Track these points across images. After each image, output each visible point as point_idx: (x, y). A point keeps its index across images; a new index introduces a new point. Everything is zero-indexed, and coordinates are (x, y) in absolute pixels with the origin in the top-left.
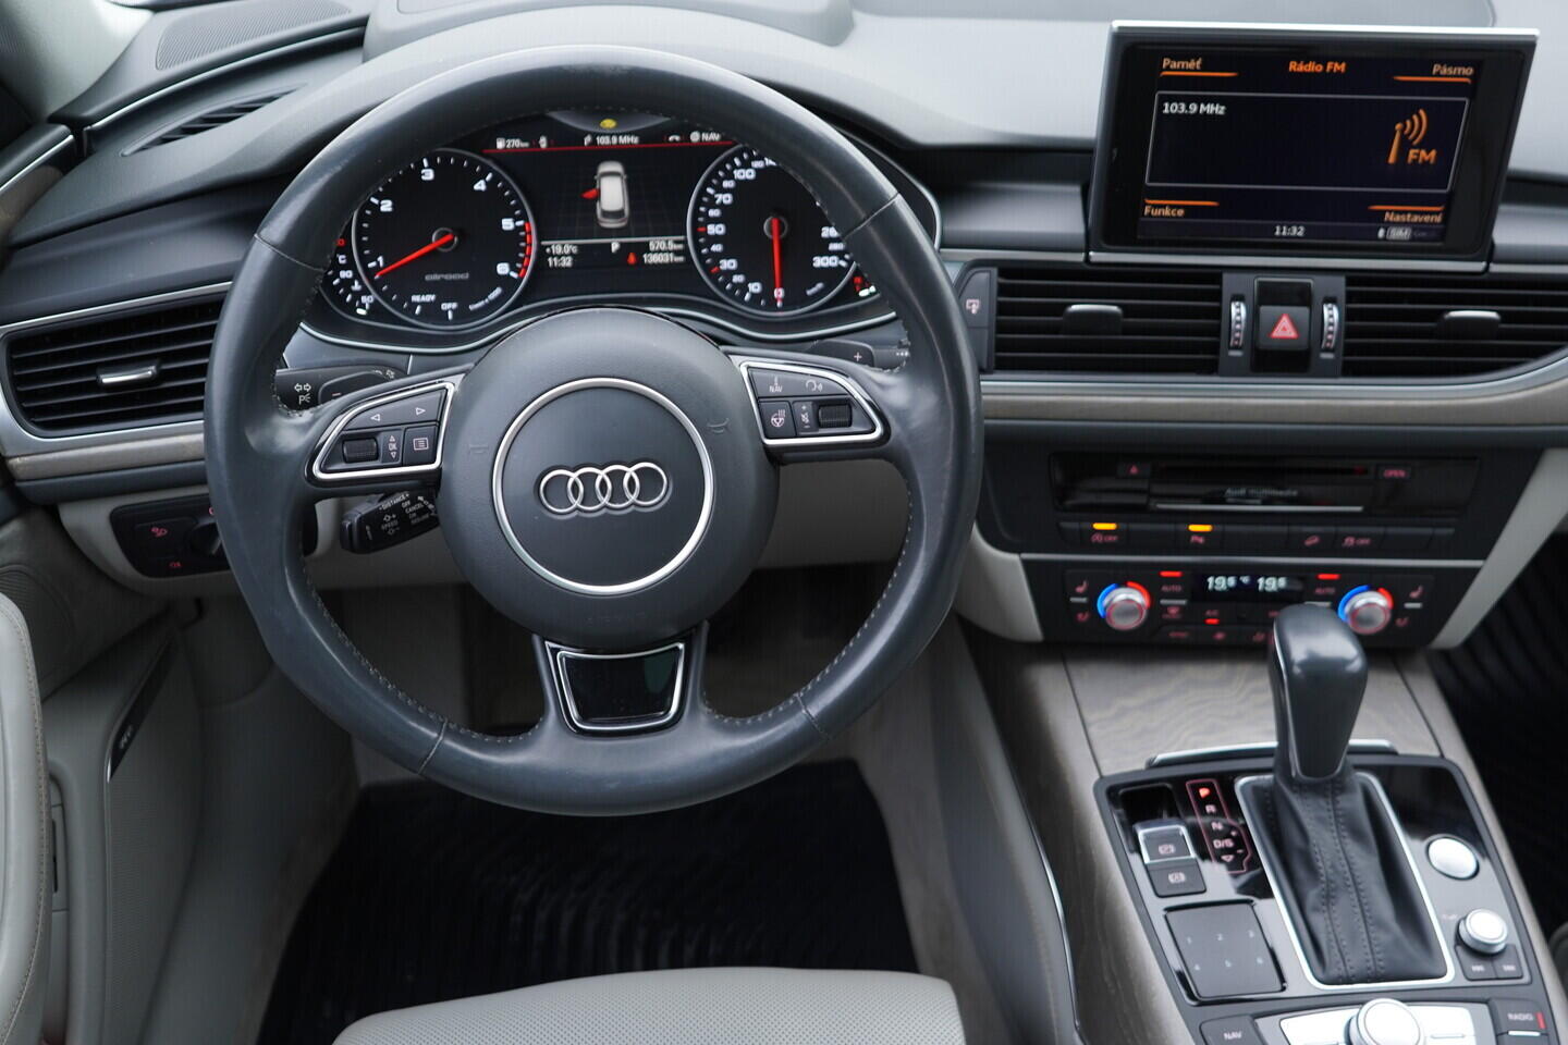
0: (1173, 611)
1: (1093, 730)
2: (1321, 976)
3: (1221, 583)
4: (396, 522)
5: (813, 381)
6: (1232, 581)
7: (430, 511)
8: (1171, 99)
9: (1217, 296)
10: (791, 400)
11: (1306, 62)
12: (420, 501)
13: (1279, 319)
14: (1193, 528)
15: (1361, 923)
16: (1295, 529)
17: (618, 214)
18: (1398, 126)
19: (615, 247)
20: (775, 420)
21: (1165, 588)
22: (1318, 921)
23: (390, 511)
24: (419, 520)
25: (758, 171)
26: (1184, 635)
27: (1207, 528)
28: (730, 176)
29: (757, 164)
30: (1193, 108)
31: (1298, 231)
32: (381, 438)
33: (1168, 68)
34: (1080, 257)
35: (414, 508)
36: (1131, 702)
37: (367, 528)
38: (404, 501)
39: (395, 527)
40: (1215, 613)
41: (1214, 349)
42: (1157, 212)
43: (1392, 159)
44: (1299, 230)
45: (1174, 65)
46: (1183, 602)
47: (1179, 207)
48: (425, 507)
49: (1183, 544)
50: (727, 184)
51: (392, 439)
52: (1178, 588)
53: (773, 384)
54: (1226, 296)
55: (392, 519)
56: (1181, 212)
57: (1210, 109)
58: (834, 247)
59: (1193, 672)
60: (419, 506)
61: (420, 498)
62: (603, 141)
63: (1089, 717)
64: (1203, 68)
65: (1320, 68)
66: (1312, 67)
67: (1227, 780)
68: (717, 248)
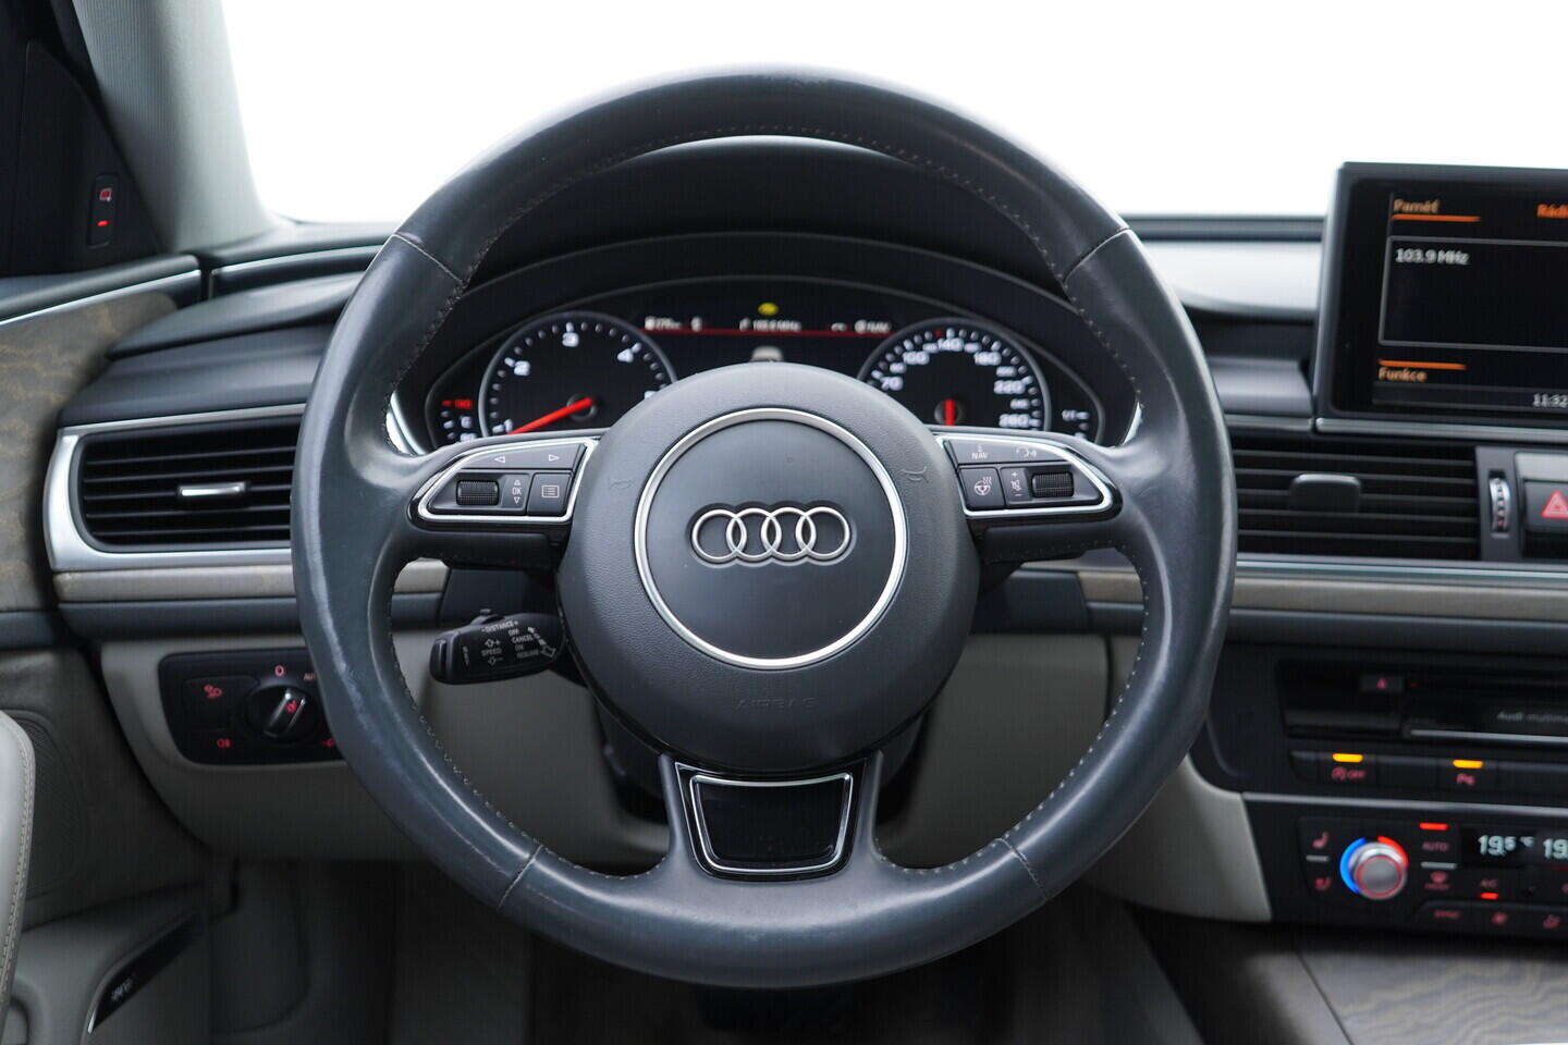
0: (1439, 878)
1: (1348, 1024)
3: (1496, 845)
4: (499, 651)
5: (1025, 448)
6: (1510, 843)
7: (540, 648)
8: (1406, 246)
9: (1472, 472)
10: (999, 466)
11: (1557, 206)
12: (529, 633)
13: (1551, 497)
14: (1460, 764)
20: (979, 487)
21: (1426, 846)
23: (494, 636)
24: (526, 655)
25: (932, 356)
26: (1453, 915)
27: (1476, 764)
28: (899, 359)
29: (930, 348)
30: (1431, 256)
31: (1560, 400)
32: (503, 482)
33: (1401, 212)
34: (1306, 426)
35: (522, 639)
36: (1392, 996)
37: (465, 649)
38: (512, 629)
39: (497, 656)
40: (1492, 884)
41: (1475, 531)
42: (1393, 376)
44: (1562, 400)
45: (1408, 207)
46: (1451, 866)
47: (1419, 370)
48: (536, 640)
49: (1443, 785)
50: (896, 368)
51: (517, 483)
52: (1443, 847)
53: (976, 451)
54: (1483, 473)
55: (495, 646)
56: (1421, 376)
57: (1451, 257)
59: (1465, 968)
60: (529, 638)
61: (531, 630)
62: (761, 325)
63: (1343, 1011)
64: (1441, 211)
66: (1564, 212)
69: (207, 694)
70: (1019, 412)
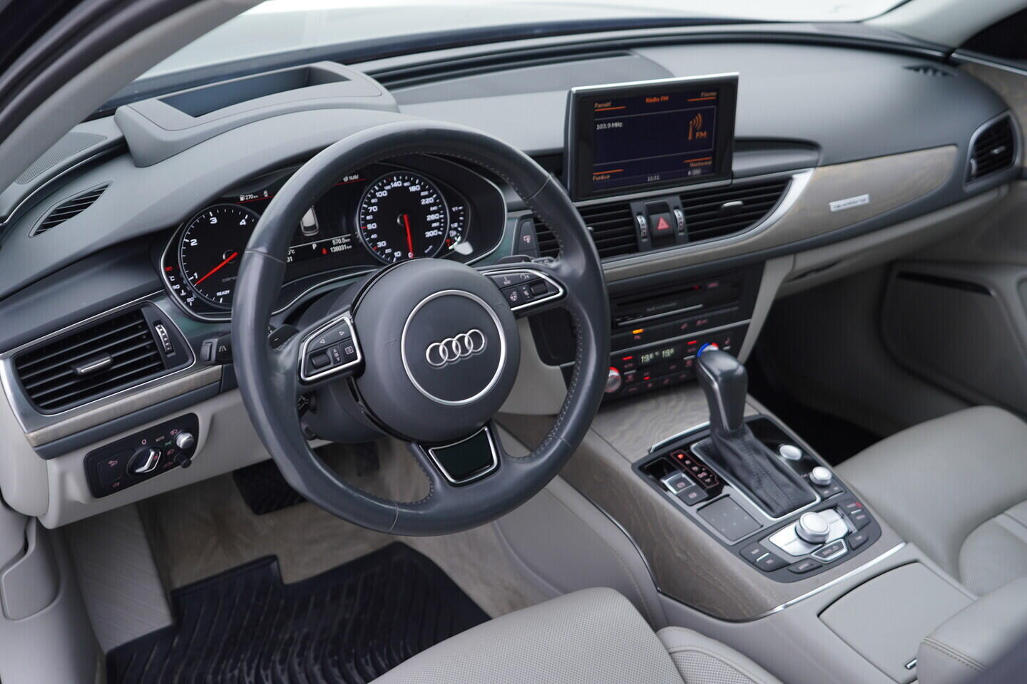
0: (630, 377)
1: (614, 445)
2: (774, 515)
3: (647, 358)
5: (523, 274)
6: (651, 356)
8: (600, 122)
9: (631, 214)
10: (516, 286)
11: (653, 98)
13: (659, 220)
14: (635, 332)
15: (777, 488)
16: (677, 322)
17: (312, 228)
18: (691, 122)
19: (314, 246)
20: (512, 297)
21: (626, 366)
22: (760, 492)
25: (389, 191)
26: (635, 389)
27: (640, 331)
28: (374, 196)
29: (387, 188)
30: (609, 125)
31: (657, 178)
32: (329, 353)
33: (597, 108)
40: (647, 373)
41: (635, 240)
42: (598, 178)
43: (690, 138)
45: (600, 106)
47: (606, 174)
49: (631, 341)
50: (373, 201)
51: (335, 351)
52: (631, 365)
53: (504, 280)
54: (635, 213)
56: (608, 177)
57: (617, 125)
58: (434, 225)
59: (640, 408)
63: (610, 440)
64: (612, 106)
65: (658, 100)
66: (655, 100)
67: (686, 447)
68: (374, 236)
69: (110, 465)
70: (434, 212)
